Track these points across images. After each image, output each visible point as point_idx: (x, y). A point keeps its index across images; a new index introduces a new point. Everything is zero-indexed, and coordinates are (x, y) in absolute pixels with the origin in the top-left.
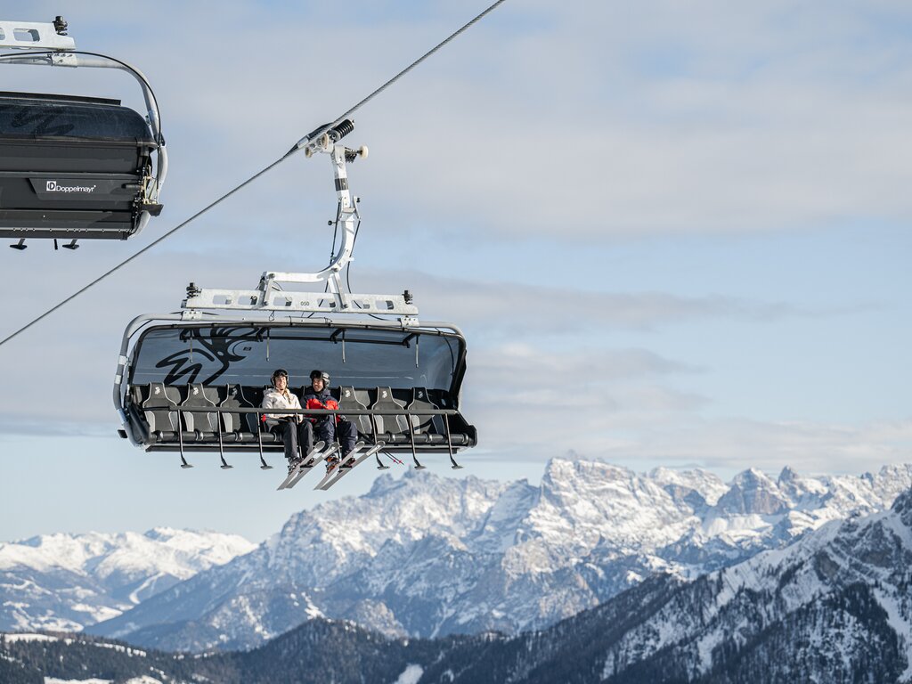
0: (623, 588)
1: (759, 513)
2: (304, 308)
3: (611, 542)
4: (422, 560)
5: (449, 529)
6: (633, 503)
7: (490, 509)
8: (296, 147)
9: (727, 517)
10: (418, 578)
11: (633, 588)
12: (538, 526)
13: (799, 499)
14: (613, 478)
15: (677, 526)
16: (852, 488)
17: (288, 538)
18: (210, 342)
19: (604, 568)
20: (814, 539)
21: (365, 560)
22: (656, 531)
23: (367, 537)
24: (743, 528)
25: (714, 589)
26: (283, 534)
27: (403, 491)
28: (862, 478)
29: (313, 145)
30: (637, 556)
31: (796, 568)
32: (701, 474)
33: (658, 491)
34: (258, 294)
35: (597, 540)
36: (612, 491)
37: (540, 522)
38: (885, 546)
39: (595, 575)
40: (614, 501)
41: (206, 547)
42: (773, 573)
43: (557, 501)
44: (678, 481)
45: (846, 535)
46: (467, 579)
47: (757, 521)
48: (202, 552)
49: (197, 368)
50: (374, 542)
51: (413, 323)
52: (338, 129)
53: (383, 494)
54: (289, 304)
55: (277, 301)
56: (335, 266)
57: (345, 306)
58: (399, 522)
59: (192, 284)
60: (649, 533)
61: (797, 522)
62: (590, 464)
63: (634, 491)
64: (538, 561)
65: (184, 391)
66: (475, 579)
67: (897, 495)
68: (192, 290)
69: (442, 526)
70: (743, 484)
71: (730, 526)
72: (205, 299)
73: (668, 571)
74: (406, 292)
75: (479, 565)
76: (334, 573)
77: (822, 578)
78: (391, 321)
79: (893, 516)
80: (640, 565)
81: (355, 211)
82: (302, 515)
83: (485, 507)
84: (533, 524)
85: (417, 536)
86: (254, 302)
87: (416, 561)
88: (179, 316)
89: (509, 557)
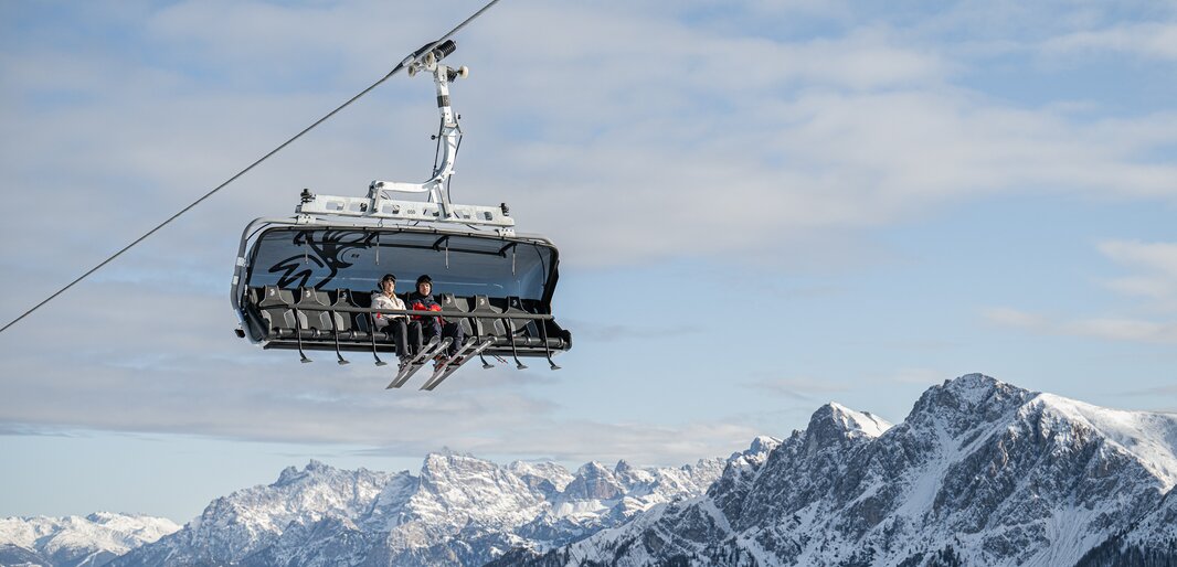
0: (487, 560)
1: (599, 498)
2: (411, 216)
3: (478, 522)
4: (320, 538)
5: (343, 512)
6: (496, 490)
7: (378, 496)
8: (401, 66)
9: (573, 502)
10: (317, 553)
11: (496, 560)
12: (418, 509)
13: (631, 487)
14: (480, 469)
15: (532, 509)
16: (675, 478)
17: (208, 521)
18: (321, 247)
19: (471, 544)
20: (643, 519)
21: (272, 539)
22: (515, 513)
23: (275, 519)
24: (586, 511)
25: (562, 561)
26: (204, 517)
27: (305, 481)
28: (683, 469)
29: (417, 64)
30: (499, 534)
31: (629, 543)
32: (552, 466)
33: (517, 480)
34: (367, 201)
35: (466, 521)
36: (479, 480)
37: (420, 506)
38: (701, 525)
39: (465, 550)
40: (480, 488)
41: (138, 528)
42: (610, 547)
43: (433, 489)
44: (533, 472)
45: (669, 516)
46: (358, 554)
47: (598, 505)
48: (135, 532)
49: (308, 273)
50: (280, 523)
51: (510, 233)
52: (441, 48)
53: (289, 483)
54: (396, 212)
55: (385, 209)
56: (439, 177)
57: (449, 216)
58: (301, 506)
59: (306, 190)
60: (509, 515)
61: (630, 506)
62: (461, 459)
63: (496, 480)
64: (417, 538)
65: (297, 295)
66: (365, 554)
67: (711, 483)
68: (306, 196)
69: (337, 510)
70: (586, 474)
71: (576, 509)
72: (319, 204)
73: (525, 546)
74: (503, 205)
75: (368, 543)
76: (247, 549)
77: (650, 551)
78: (489, 231)
79: (707, 500)
80: (502, 542)
81: (457, 127)
82: (220, 501)
83: (374, 494)
84: (413, 508)
85: (317, 518)
86: (364, 209)
87: (315, 539)
88: (295, 221)
89: (393, 535)
